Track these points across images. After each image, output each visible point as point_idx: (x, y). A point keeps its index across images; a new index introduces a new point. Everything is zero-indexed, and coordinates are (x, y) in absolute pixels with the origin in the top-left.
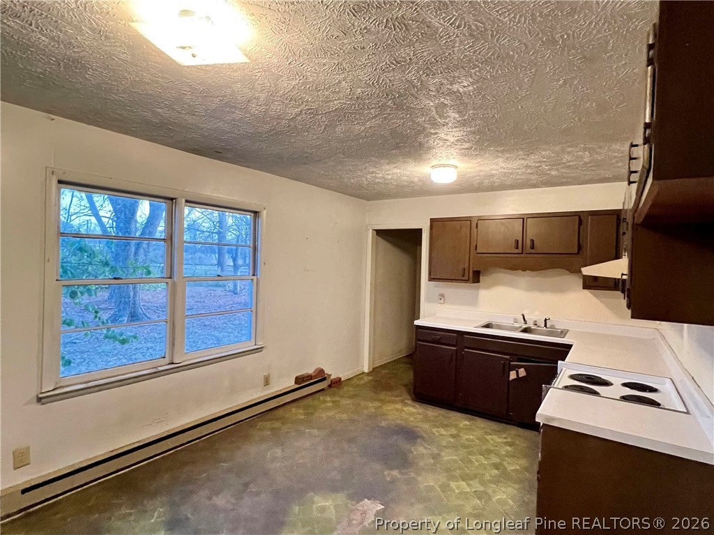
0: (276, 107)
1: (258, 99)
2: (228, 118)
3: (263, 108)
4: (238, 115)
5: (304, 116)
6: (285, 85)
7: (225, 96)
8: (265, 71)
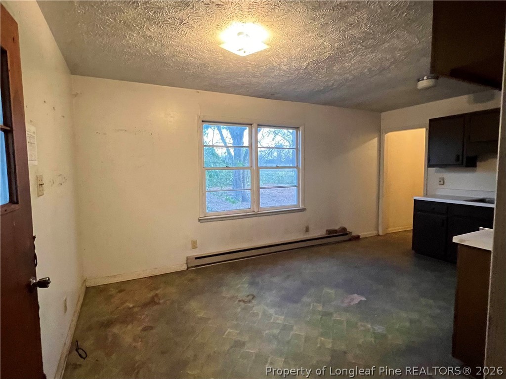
0: (295, 64)
1: (283, 62)
2: (272, 75)
3: (288, 66)
4: (276, 73)
5: (311, 65)
6: (295, 52)
7: (267, 65)
8: (282, 48)
